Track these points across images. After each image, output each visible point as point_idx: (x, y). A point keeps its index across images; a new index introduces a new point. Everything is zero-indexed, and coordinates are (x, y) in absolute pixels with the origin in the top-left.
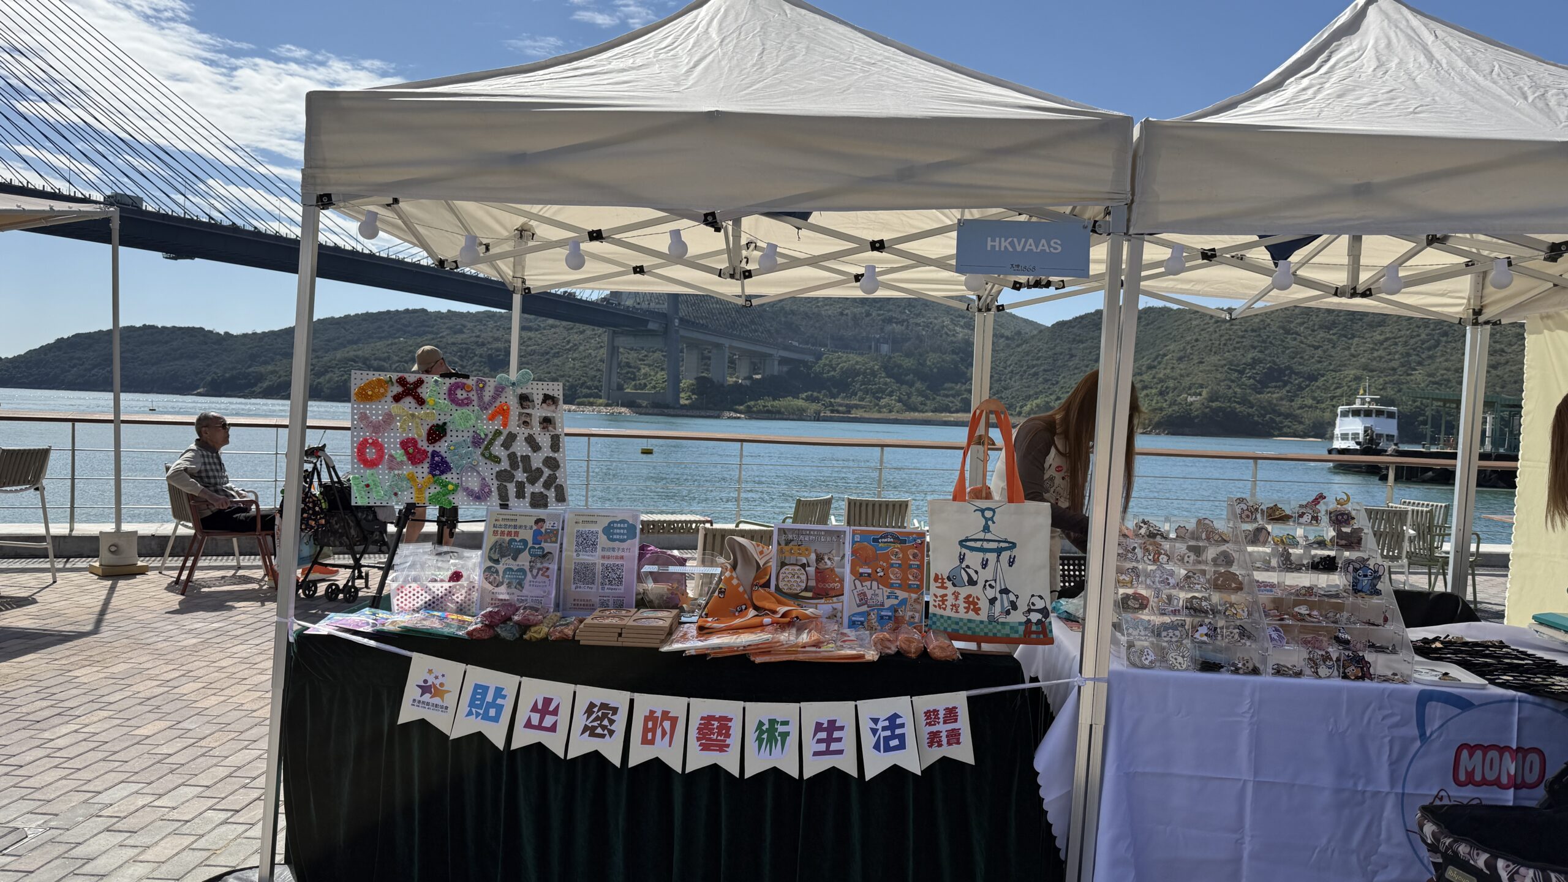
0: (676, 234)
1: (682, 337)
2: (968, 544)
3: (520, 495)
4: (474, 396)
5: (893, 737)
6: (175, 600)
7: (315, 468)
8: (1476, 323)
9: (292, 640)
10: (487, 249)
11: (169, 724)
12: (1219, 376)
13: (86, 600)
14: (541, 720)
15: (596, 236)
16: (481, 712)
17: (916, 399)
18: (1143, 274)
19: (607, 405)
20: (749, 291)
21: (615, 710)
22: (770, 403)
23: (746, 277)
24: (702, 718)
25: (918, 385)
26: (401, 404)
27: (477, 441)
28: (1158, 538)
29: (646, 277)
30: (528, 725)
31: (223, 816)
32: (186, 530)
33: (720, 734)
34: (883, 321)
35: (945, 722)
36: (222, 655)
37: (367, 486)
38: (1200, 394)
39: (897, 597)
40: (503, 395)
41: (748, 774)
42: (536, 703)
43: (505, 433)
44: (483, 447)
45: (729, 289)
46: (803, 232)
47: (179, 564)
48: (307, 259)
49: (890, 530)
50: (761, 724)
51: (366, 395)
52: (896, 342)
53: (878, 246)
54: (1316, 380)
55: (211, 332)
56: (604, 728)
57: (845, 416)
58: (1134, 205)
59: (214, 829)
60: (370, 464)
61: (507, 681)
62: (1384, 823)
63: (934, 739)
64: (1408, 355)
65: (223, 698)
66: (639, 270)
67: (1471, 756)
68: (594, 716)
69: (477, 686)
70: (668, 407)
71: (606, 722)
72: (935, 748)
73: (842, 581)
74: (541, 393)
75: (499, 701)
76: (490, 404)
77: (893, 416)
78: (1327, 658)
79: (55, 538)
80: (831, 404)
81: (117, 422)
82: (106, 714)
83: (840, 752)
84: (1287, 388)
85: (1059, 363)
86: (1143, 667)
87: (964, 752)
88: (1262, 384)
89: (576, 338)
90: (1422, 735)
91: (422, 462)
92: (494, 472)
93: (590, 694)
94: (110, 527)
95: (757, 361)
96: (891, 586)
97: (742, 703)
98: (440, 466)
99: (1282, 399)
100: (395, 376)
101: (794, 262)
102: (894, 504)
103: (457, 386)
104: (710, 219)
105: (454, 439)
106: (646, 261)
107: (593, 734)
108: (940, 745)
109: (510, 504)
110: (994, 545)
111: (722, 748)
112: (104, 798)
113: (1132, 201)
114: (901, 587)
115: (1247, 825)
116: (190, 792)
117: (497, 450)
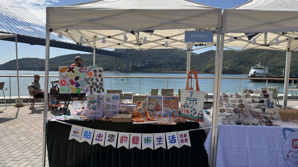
0: (125, 36)
1: (129, 58)
2: (188, 99)
3: (95, 90)
4: (84, 70)
5: (173, 140)
6: (30, 111)
7: (57, 85)
8: (288, 51)
9: (47, 122)
10: (88, 40)
11: (27, 137)
12: (231, 63)
13: (12, 112)
14: (99, 138)
15: (109, 37)
16: (86, 137)
17: (174, 69)
18: (224, 42)
19: (115, 71)
20: (141, 48)
21: (114, 136)
22: (146, 70)
23: (140, 45)
24: (133, 137)
25: (174, 66)
26: (69, 73)
27: (85, 80)
28: (227, 97)
29: (120, 46)
30: (96, 139)
31: (36, 157)
32: (32, 97)
33: (137, 140)
34: (167, 54)
35: (184, 137)
36: (38, 123)
37: (63, 90)
38: (228, 66)
39: (173, 110)
40: (91, 70)
41: (143, 149)
42: (98, 135)
43: (91, 78)
44: (87, 81)
45: (137, 47)
46: (152, 35)
47: (31, 104)
48: (48, 43)
49: (171, 96)
50: (145, 138)
51: (62, 71)
52: (170, 58)
53: (167, 38)
54: (250, 63)
55: (39, 59)
56: (112, 140)
57: (160, 72)
58: (222, 27)
59: (34, 160)
60: (63, 85)
61: (92, 130)
62: (279, 158)
63: (182, 141)
64: (268, 58)
65: (38, 131)
66: (119, 44)
67: (296, 142)
68: (110, 137)
69: (85, 131)
70: (126, 71)
71: (113, 138)
72: (182, 143)
73: (161, 107)
74: (99, 69)
75: (90, 134)
76: (88, 72)
77: (169, 72)
78: (263, 121)
79: (6, 100)
80: (158, 70)
81: (18, 77)
82: (14, 135)
83: (162, 144)
84: (245, 65)
85: (201, 61)
86: (225, 124)
87: (189, 144)
88: (240, 64)
89: (109, 58)
90: (285, 138)
91: (74, 84)
92: (89, 86)
93: (109, 133)
94: (17, 97)
95: (144, 62)
96: (172, 108)
97: (141, 134)
98: (78, 85)
99: (243, 67)
100: (68, 67)
101: (150, 42)
102: (171, 90)
103: (81, 68)
104: (132, 32)
105: (81, 79)
106: (120, 42)
107: (110, 141)
108: (183, 142)
109: (93, 93)
110: (192, 99)
111: (137, 143)
112: (13, 153)
113: (222, 26)
114: (174, 108)
115: (249, 158)
116: (30, 152)
117: (90, 81)
